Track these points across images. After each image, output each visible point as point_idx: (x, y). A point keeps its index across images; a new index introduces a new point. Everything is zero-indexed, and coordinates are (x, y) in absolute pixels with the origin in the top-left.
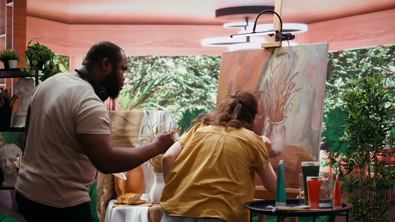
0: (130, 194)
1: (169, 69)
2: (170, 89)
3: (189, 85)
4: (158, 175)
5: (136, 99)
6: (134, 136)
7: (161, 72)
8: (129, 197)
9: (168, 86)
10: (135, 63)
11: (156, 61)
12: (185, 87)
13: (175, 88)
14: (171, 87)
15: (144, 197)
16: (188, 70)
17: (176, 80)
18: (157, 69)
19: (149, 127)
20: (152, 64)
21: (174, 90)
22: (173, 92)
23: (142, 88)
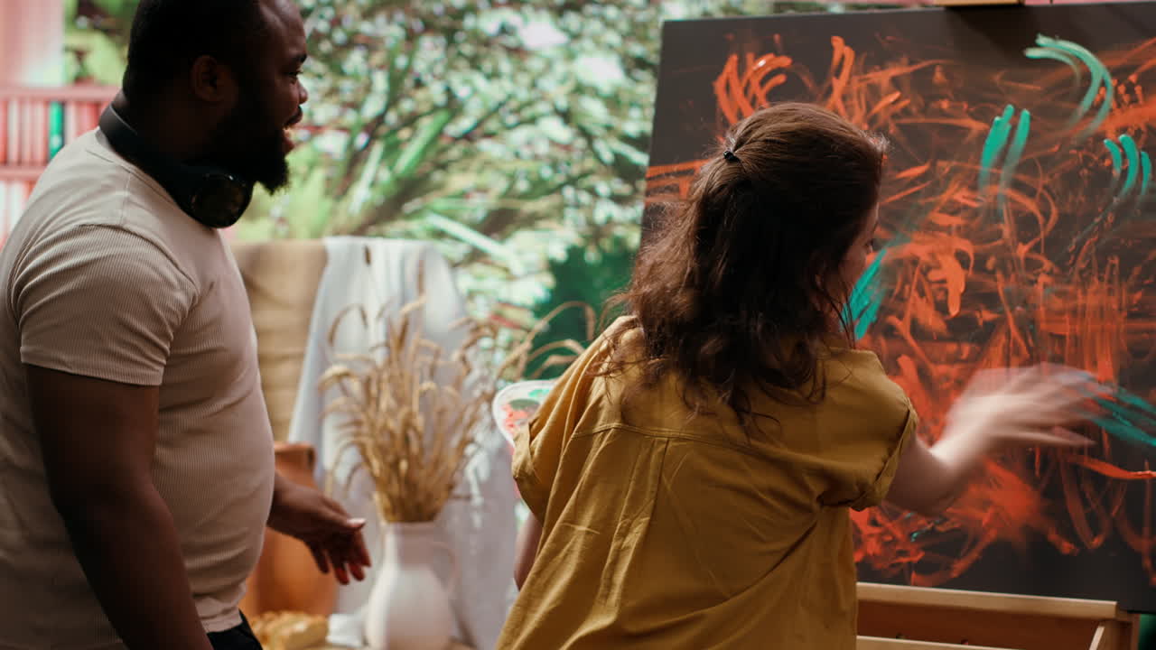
0: (287, 617)
1: (535, 64)
2: (536, 157)
3: (627, 139)
4: (403, 533)
5: (362, 195)
6: (284, 358)
7: (494, 75)
8: (286, 632)
9: (529, 144)
10: (366, 28)
11: (469, 22)
12: (607, 149)
13: (561, 155)
14: (543, 148)
15: (342, 631)
16: (628, 72)
17: (566, 116)
18: (474, 63)
19: (364, 317)
20: (450, 34)
21: (555, 165)
22: (546, 172)
23: (393, 150)
